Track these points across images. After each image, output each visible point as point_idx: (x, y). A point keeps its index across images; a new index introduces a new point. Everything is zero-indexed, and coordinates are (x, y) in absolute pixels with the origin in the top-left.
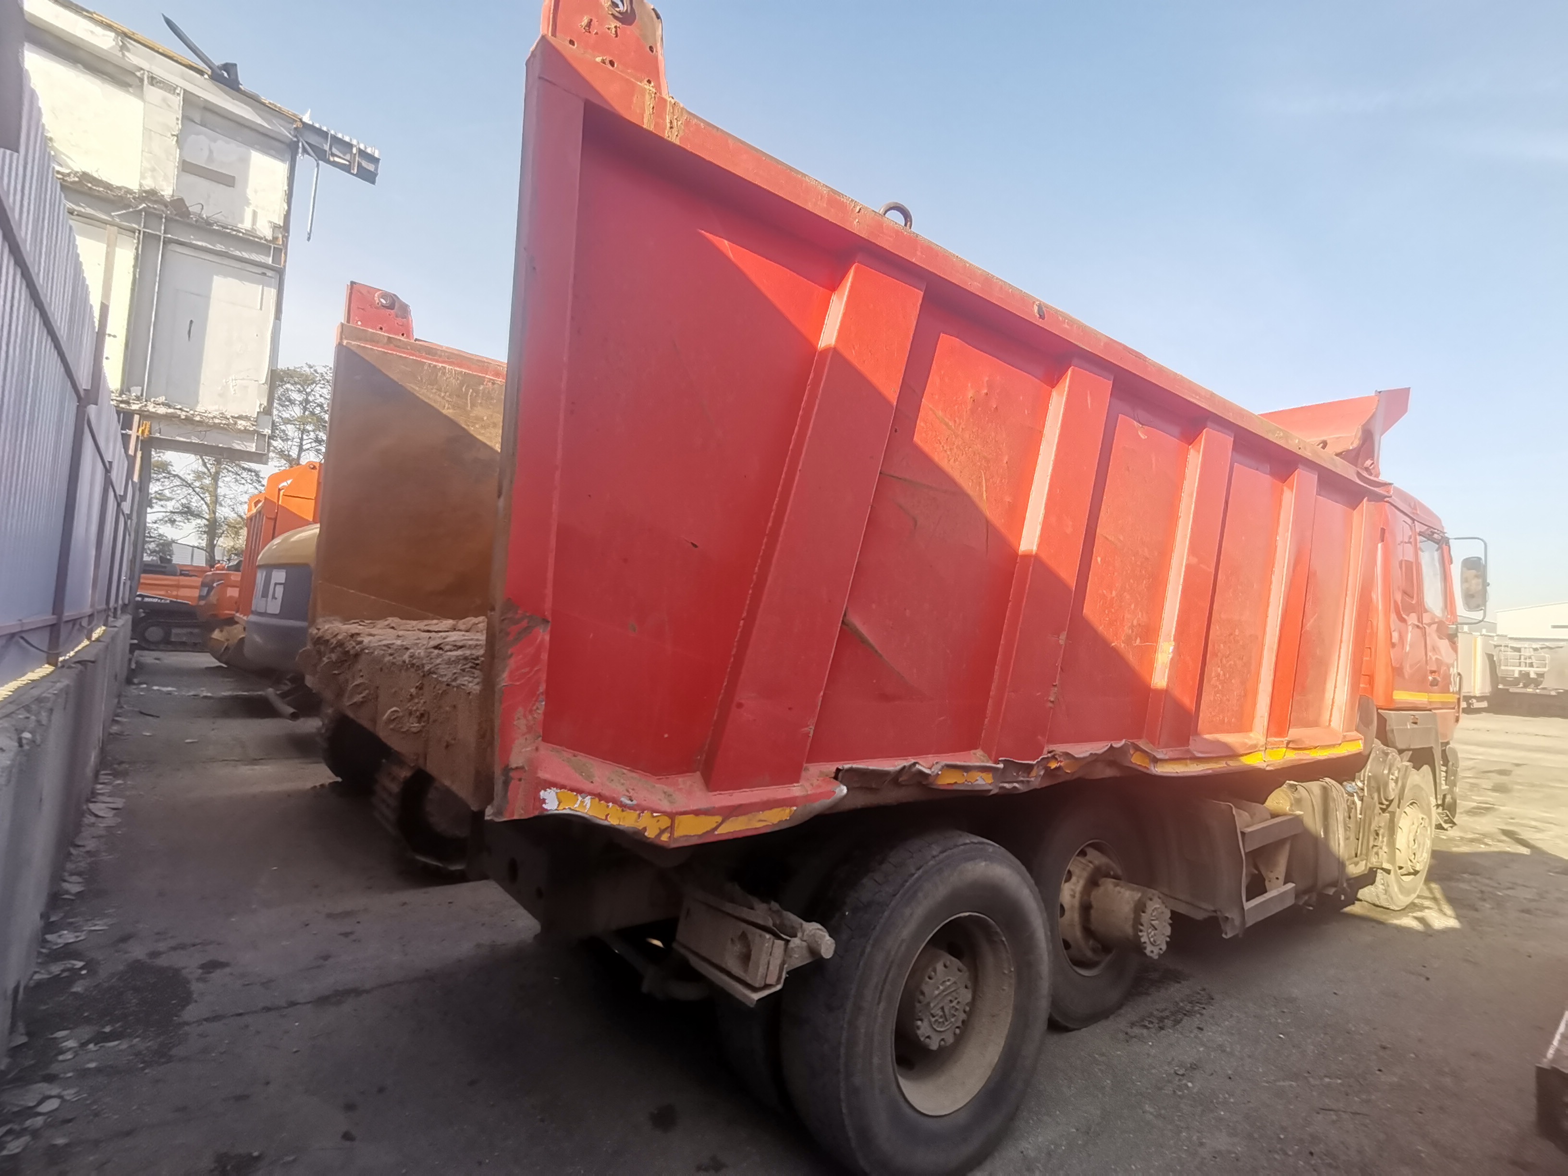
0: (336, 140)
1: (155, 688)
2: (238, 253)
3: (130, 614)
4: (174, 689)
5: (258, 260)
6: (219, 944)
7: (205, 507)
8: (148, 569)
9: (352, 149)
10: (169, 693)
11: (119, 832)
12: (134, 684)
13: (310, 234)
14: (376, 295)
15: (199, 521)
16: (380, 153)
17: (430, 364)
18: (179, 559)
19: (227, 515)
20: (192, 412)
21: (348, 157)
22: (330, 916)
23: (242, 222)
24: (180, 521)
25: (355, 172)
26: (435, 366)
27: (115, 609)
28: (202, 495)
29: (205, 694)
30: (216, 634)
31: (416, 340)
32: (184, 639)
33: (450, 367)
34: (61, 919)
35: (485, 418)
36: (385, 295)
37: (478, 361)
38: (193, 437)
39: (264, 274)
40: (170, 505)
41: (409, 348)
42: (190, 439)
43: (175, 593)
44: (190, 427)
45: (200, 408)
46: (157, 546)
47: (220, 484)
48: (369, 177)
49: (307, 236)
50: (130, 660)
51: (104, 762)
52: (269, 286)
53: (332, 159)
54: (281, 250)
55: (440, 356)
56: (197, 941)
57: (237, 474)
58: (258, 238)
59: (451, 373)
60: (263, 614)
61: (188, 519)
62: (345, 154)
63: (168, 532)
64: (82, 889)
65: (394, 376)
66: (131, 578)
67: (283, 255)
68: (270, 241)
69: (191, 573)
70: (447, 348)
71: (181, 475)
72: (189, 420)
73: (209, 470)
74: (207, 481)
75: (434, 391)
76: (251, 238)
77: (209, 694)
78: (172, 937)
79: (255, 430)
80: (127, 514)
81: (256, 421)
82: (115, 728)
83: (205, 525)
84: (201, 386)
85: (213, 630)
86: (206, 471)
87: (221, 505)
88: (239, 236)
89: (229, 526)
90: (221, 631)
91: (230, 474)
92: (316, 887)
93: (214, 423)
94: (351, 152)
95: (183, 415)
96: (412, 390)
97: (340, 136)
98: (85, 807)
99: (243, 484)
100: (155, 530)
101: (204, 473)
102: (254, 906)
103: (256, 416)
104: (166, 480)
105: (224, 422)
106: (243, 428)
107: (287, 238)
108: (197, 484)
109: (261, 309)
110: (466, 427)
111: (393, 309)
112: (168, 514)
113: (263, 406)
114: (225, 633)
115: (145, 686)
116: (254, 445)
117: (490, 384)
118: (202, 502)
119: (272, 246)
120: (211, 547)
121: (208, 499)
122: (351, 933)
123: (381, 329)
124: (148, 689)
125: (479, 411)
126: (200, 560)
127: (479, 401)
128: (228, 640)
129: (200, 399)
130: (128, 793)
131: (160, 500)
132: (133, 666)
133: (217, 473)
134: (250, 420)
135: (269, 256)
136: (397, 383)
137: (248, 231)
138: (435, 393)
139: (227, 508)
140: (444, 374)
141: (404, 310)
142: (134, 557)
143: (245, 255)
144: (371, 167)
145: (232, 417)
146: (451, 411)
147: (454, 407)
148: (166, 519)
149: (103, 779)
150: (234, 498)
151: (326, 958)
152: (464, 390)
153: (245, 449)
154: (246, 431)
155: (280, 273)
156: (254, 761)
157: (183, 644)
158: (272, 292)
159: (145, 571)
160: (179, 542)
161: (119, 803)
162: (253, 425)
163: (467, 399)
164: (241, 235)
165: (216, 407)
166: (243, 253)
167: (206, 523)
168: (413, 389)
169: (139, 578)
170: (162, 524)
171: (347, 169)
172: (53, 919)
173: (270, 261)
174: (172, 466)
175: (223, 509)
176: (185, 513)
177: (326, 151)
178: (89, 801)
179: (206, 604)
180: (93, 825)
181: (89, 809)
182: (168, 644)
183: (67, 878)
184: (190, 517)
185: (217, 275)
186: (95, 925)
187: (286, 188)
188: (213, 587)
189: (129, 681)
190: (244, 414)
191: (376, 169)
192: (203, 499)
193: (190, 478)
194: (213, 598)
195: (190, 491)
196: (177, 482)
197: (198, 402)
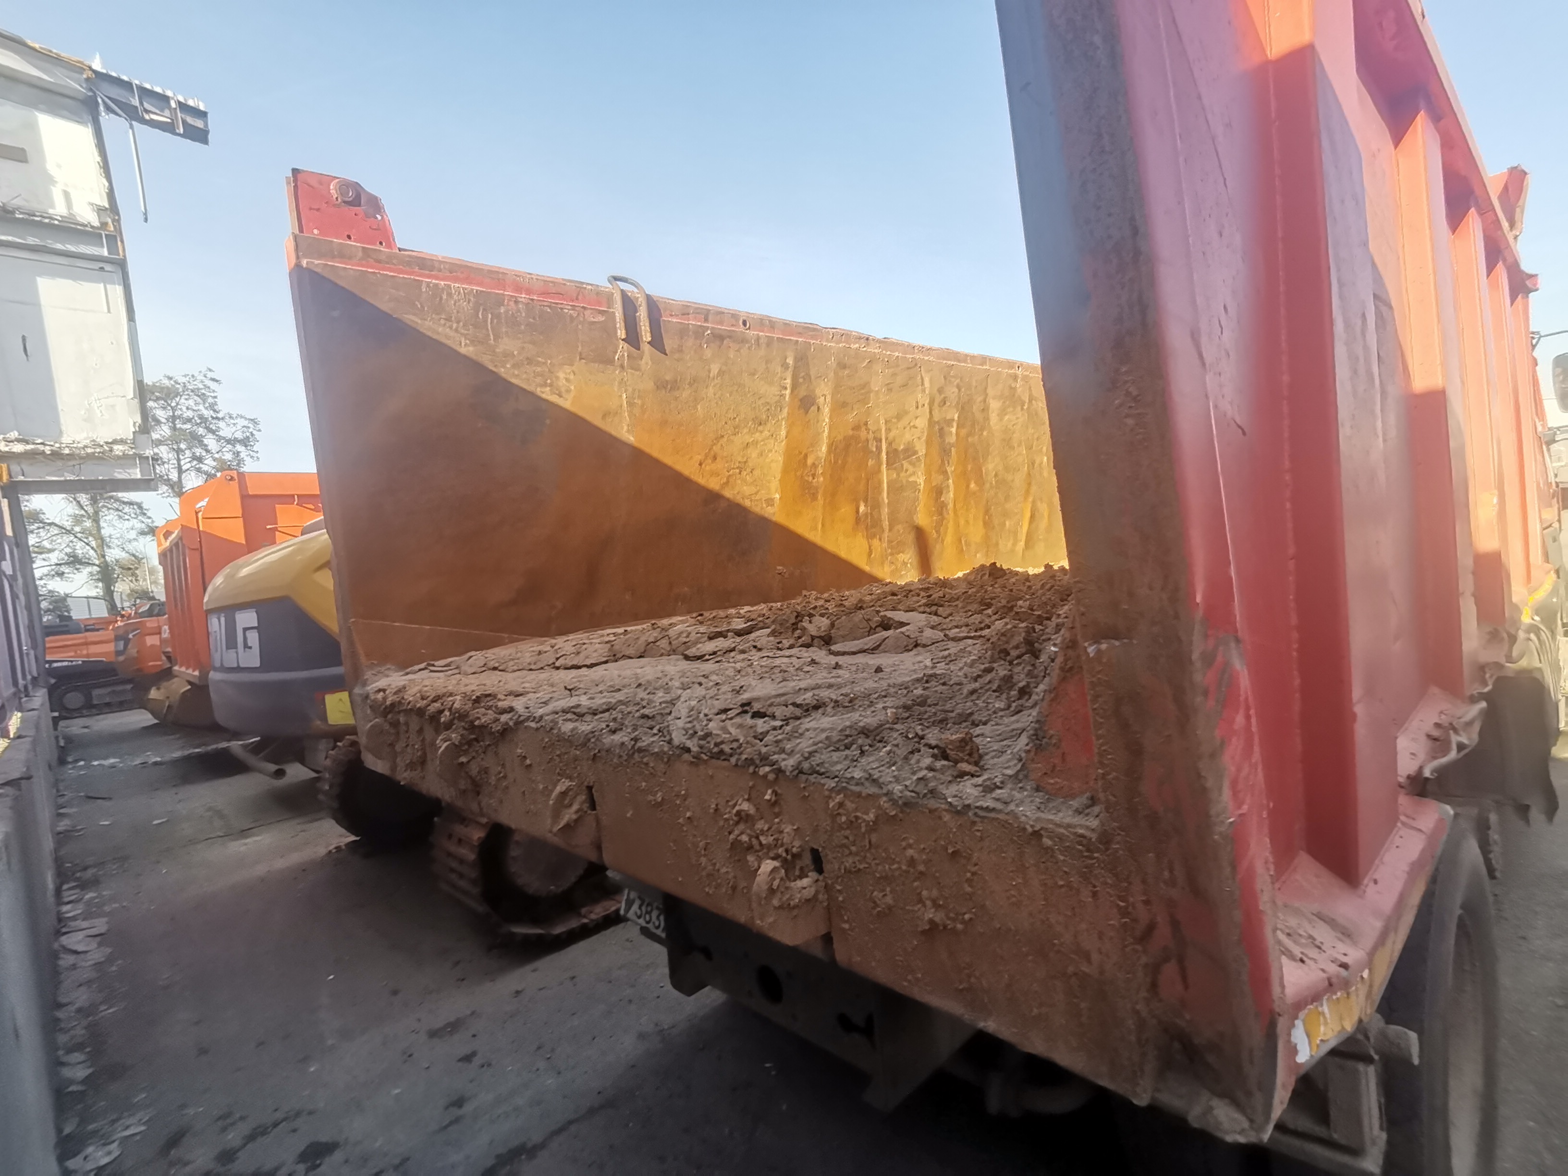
0: (145, 93)
1: (96, 763)
2: (59, 246)
3: (44, 687)
4: (118, 760)
5: (89, 252)
6: (310, 1113)
7: (92, 552)
8: (50, 630)
9: (169, 103)
10: (113, 766)
11: (114, 968)
12: (69, 763)
13: (145, 214)
14: (331, 187)
15: (89, 569)
16: (206, 107)
17: (428, 284)
18: (78, 613)
19: (117, 557)
20: (57, 445)
21: (167, 113)
22: (433, 1034)
23: (53, 206)
24: (69, 573)
25: (182, 131)
26: (436, 285)
27: (26, 687)
28: (86, 540)
29: (154, 760)
30: (154, 694)
31: (400, 250)
32: (107, 700)
33: (457, 285)
34: (78, 1125)
35: (516, 353)
36: (346, 185)
37: (490, 272)
38: (66, 474)
39: (102, 269)
40: (54, 557)
41: (394, 261)
42: (63, 476)
43: (85, 652)
44: (60, 463)
45: (66, 439)
46: (50, 603)
47: (102, 524)
48: (200, 136)
49: (143, 217)
50: (57, 738)
51: (62, 876)
52: (113, 283)
53: (147, 117)
54: (115, 237)
55: (440, 270)
56: (279, 1115)
57: (117, 510)
58: (81, 225)
59: (459, 293)
60: (239, 669)
61: (77, 569)
62: (162, 110)
63: (59, 586)
64: (90, 1071)
65: (385, 306)
66: (34, 646)
67: (119, 243)
68: (97, 228)
69: (97, 627)
70: (443, 257)
71: (57, 521)
72: (56, 455)
73: (86, 511)
74: (88, 524)
75: (442, 322)
76: (73, 226)
77: (159, 759)
78: (242, 1118)
79: (135, 454)
80: (10, 575)
81: (133, 443)
82: (63, 825)
83: (98, 572)
84: (61, 414)
85: (148, 690)
86: (83, 512)
87: (109, 547)
88: (54, 225)
89: (123, 568)
90: (158, 689)
91: (111, 511)
92: (395, 993)
93: (87, 454)
94: (170, 107)
95: (48, 450)
96: (414, 325)
97: (148, 86)
98: (56, 946)
99: (128, 520)
100: (42, 587)
101: (83, 516)
102: (330, 1042)
103: (131, 437)
104: (41, 530)
105: (98, 450)
106: (121, 454)
107: (119, 221)
108: (77, 529)
109: (109, 311)
110: (494, 369)
111: (359, 205)
112: (53, 567)
113: (137, 424)
114: (162, 690)
115: (82, 763)
116: (138, 470)
117: (512, 303)
118: (88, 547)
119: (103, 233)
120: (109, 594)
121: (93, 544)
122: (474, 1054)
123: (349, 237)
124: (87, 767)
125: (507, 344)
126: (101, 611)
127: (504, 330)
128: (168, 698)
129: (63, 428)
130: (107, 909)
131: (41, 553)
132: (62, 743)
133: (96, 513)
134: (126, 443)
135: (103, 246)
136: (391, 316)
137: (65, 217)
138: (445, 325)
139: (116, 549)
140: (450, 295)
141: (375, 204)
142: (31, 621)
143: (71, 248)
144: (199, 124)
145: (107, 443)
146: (471, 349)
147: (472, 342)
148: (53, 573)
149: (67, 896)
150: (121, 537)
151: (459, 1103)
152: (480, 316)
153: (128, 477)
154: (125, 456)
155: (122, 265)
156: (244, 833)
157: (108, 705)
158: (117, 291)
159: (48, 634)
160: (74, 595)
161: (100, 925)
162: (132, 448)
163: (487, 329)
164: (56, 222)
165: (84, 435)
166: (68, 246)
167: (98, 569)
168: (413, 321)
169: (44, 642)
170: (49, 579)
171: (168, 128)
172: (67, 1130)
173: (105, 252)
174: (44, 514)
175: (112, 550)
176: (72, 562)
177: (136, 107)
178: (59, 933)
179: (126, 659)
180: (74, 967)
181: (63, 947)
182: (91, 708)
183: (65, 1059)
184: (78, 566)
185: (39, 276)
186: (127, 1127)
187: (99, 159)
188: (130, 639)
189: (62, 762)
190: (119, 438)
191: (206, 125)
192: (87, 544)
193: (67, 524)
194: (133, 651)
195: (72, 538)
196: (55, 531)
197: (61, 433)
